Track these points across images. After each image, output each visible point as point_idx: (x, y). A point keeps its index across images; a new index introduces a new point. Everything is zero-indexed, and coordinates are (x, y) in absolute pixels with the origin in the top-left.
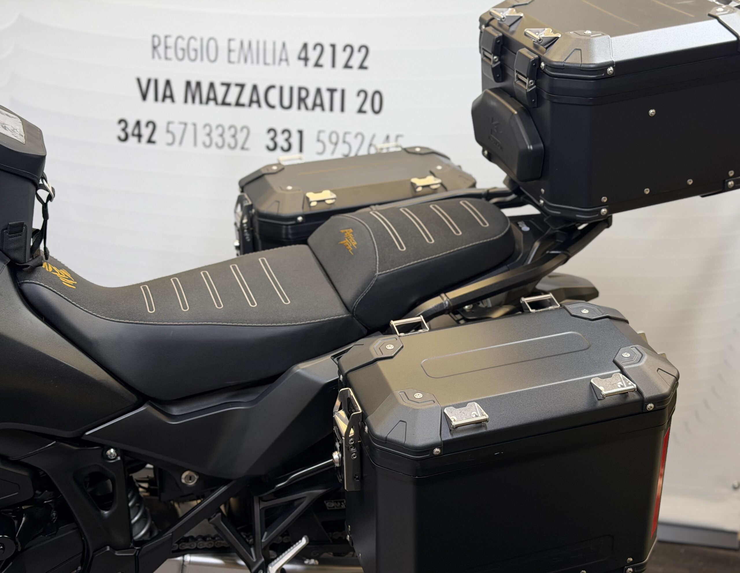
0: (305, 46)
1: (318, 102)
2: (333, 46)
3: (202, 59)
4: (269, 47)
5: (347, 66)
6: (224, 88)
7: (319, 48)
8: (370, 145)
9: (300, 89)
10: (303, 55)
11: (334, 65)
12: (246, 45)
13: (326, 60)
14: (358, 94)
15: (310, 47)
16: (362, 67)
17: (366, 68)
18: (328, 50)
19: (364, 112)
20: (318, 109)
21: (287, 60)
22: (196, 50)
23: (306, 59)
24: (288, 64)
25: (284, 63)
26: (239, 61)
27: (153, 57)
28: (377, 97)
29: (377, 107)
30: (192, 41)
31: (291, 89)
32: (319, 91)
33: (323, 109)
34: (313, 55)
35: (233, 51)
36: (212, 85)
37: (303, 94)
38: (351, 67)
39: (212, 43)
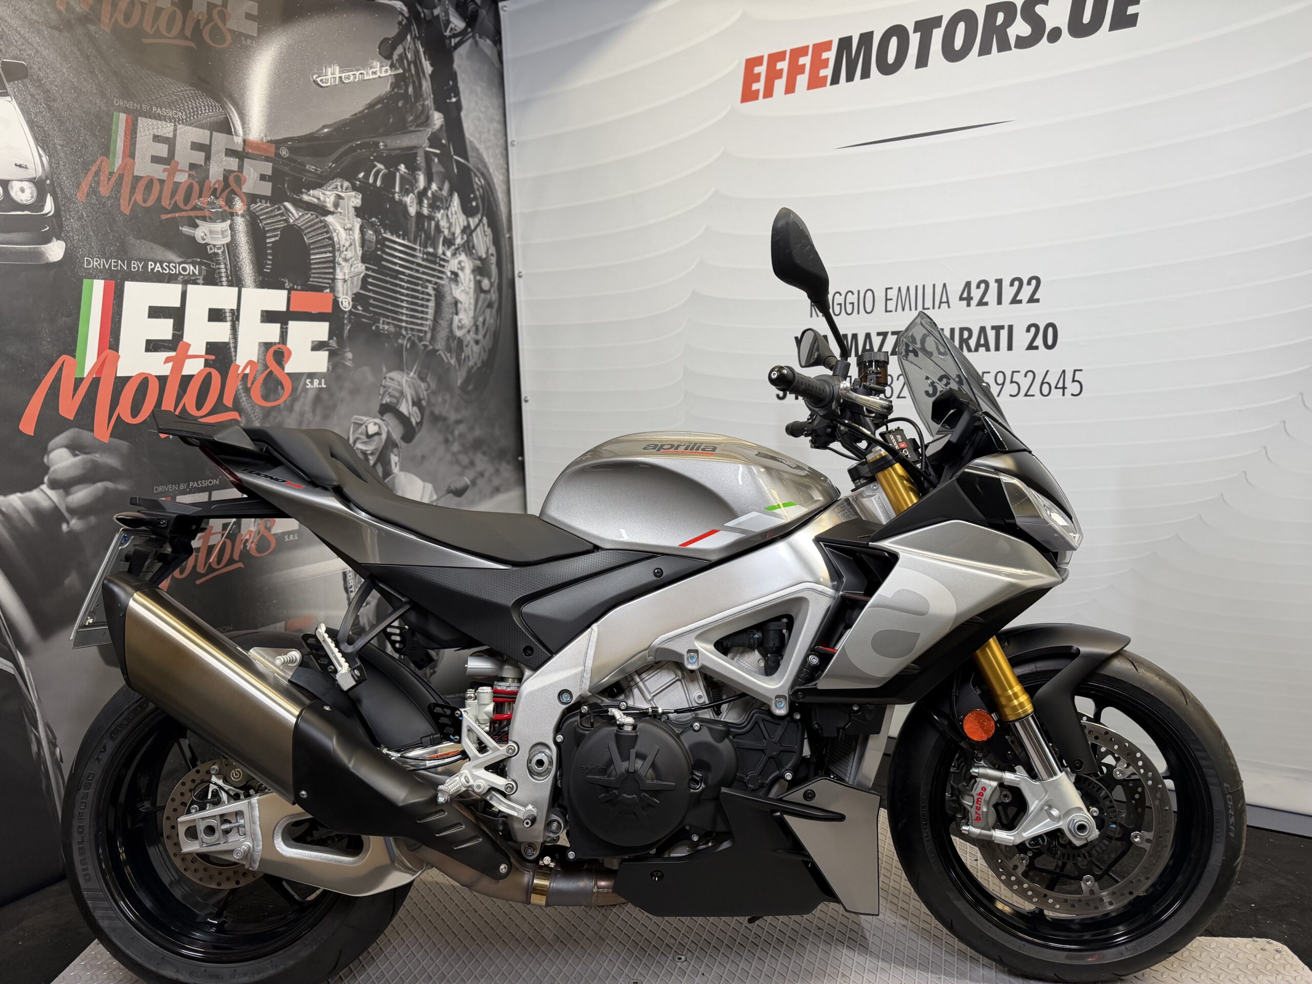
0: (968, 284)
1: (982, 342)
2: (999, 282)
3: (858, 313)
4: (929, 291)
5: (1015, 301)
6: (881, 338)
7: (983, 286)
8: (1042, 383)
9: (962, 330)
10: (965, 295)
11: (999, 302)
12: (904, 292)
13: (991, 297)
14: (1028, 330)
15: (974, 286)
16: (1032, 300)
17: (1038, 301)
18: (993, 287)
19: (1036, 348)
20: (982, 350)
21: (948, 302)
22: (853, 303)
23: (969, 299)
24: (949, 307)
25: (944, 306)
26: (896, 311)
27: (811, 316)
28: (1050, 330)
29: (1050, 342)
30: (850, 294)
31: (952, 330)
32: (983, 330)
33: (988, 349)
34: (976, 294)
35: (891, 299)
36: (868, 336)
37: (966, 334)
38: (1020, 302)
39: (869, 294)
